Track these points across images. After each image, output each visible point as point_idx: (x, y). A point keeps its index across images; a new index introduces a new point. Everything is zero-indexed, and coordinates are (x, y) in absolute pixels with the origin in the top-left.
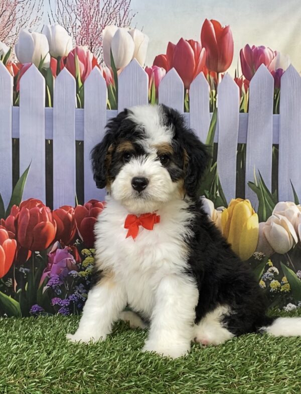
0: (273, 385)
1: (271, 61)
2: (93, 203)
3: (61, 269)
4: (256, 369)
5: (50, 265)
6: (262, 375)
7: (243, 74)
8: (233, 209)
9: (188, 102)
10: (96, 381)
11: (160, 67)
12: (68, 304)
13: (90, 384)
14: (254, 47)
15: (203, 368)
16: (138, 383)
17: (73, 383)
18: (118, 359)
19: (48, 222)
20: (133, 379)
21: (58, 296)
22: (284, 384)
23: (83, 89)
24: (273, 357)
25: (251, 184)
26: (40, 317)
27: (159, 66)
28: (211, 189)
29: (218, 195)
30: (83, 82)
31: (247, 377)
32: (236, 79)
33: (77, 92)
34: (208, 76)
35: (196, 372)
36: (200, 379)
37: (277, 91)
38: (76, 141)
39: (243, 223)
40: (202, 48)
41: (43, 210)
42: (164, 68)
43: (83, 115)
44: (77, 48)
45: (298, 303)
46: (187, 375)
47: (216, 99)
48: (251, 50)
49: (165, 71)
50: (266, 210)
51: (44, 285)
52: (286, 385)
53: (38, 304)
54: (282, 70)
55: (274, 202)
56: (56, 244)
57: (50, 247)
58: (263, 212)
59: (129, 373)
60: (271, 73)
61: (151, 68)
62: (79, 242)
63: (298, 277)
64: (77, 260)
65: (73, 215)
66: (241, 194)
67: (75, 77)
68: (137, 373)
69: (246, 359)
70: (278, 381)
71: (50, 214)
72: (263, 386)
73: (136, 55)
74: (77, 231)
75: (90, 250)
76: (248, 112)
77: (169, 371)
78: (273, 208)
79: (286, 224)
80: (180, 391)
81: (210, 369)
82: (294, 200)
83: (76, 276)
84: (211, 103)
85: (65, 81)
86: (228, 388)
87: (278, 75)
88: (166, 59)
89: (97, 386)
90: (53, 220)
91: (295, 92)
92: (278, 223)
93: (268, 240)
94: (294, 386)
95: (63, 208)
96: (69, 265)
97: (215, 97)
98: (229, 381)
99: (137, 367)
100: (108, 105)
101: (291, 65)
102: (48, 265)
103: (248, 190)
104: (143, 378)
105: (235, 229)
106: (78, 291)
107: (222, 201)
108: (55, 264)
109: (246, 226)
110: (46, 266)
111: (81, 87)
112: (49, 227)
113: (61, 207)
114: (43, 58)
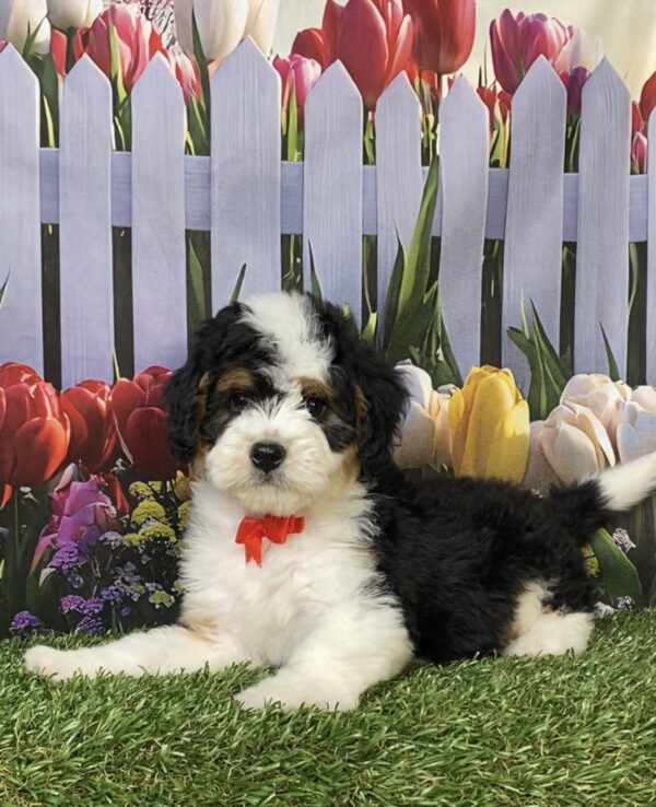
0: (588, 762)
1: (560, 50)
2: (155, 375)
3: (83, 529)
4: (548, 731)
5: (56, 518)
6: (563, 742)
7: (498, 77)
8: (475, 390)
9: (373, 142)
10: (190, 764)
11: (309, 58)
12: (98, 608)
13: (177, 771)
14: (521, 15)
15: (430, 730)
16: (287, 765)
17: (137, 770)
18: (236, 717)
19: (50, 417)
20: (275, 757)
21: (75, 592)
22: (613, 760)
23: (130, 104)
24: (585, 705)
25: (514, 333)
26: (35, 637)
27: (304, 56)
28: (426, 343)
29: (441, 358)
30: (128, 89)
31: (530, 747)
32: (481, 90)
33: (115, 113)
34: (417, 80)
35: (415, 740)
36: (425, 755)
37: (574, 120)
38: (114, 228)
39: (496, 423)
40: (405, 15)
41: (37, 391)
42: (316, 59)
43: (130, 166)
44: (113, 8)
45: (617, 602)
46: (397, 745)
47: (436, 135)
48: (515, 23)
49: (318, 67)
50: (547, 393)
51: (42, 565)
52: (617, 764)
53: (29, 610)
54: (585, 70)
55: (563, 373)
56: (70, 470)
57: (57, 477)
58: (540, 398)
59: (266, 744)
60: (561, 77)
61: (288, 60)
62: (122, 465)
63: (617, 543)
64: (119, 507)
65: (107, 402)
66: (491, 355)
67: (110, 79)
68: (283, 744)
69: (523, 710)
70: (599, 755)
71: (55, 400)
72: (565, 767)
73: (251, 26)
74: (118, 439)
75: (150, 483)
76: (508, 165)
77: (356, 740)
78: (562, 390)
79: (590, 426)
80: (383, 781)
81: (446, 732)
82: (608, 372)
83: (118, 544)
84: (426, 146)
85: (86, 85)
86: (490, 771)
87: (575, 82)
88: (320, 38)
89: (193, 775)
90: (61, 413)
91: (613, 123)
92: (572, 422)
93: (550, 461)
94: (636, 764)
95: (83, 384)
96: (102, 518)
97: (434, 131)
98: (492, 757)
99: (282, 733)
100: (187, 143)
101: (604, 60)
102: (52, 519)
103: (508, 348)
104: (298, 755)
105: (479, 436)
106: (123, 580)
107: (449, 372)
108: (67, 516)
109: (502, 430)
110: (47, 522)
111: (125, 100)
112: (51, 429)
113: (79, 382)
114: (32, 31)
